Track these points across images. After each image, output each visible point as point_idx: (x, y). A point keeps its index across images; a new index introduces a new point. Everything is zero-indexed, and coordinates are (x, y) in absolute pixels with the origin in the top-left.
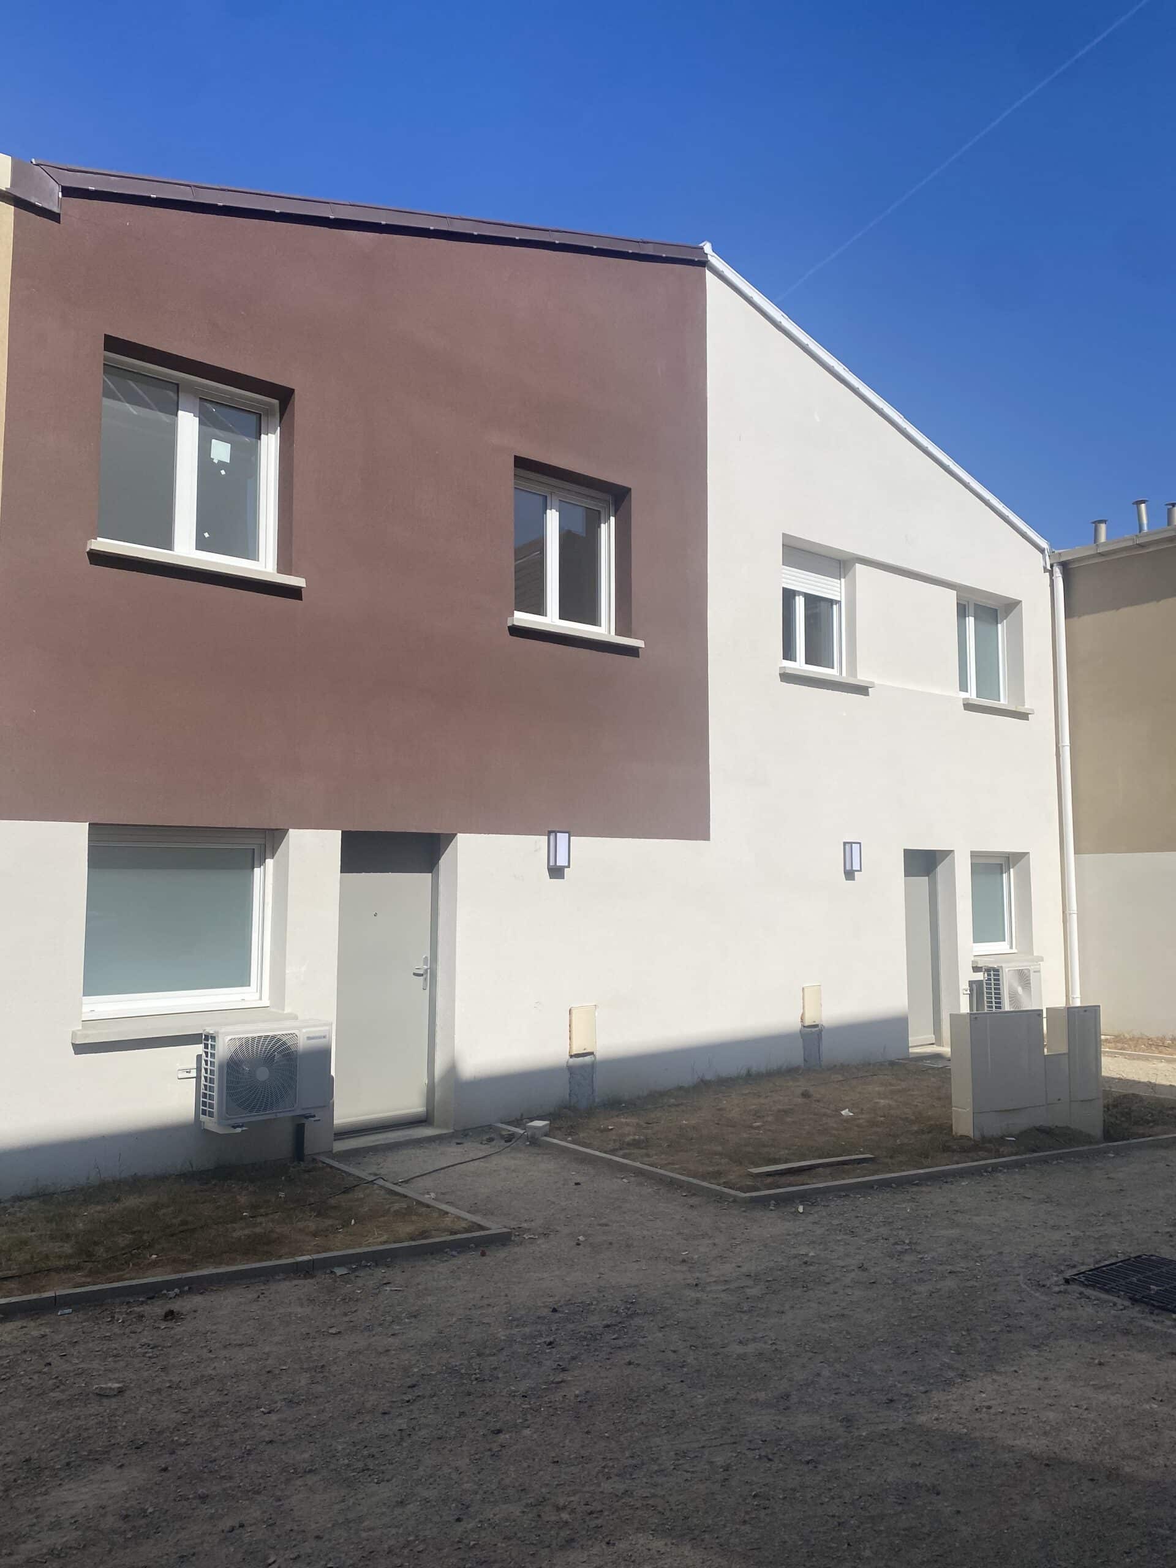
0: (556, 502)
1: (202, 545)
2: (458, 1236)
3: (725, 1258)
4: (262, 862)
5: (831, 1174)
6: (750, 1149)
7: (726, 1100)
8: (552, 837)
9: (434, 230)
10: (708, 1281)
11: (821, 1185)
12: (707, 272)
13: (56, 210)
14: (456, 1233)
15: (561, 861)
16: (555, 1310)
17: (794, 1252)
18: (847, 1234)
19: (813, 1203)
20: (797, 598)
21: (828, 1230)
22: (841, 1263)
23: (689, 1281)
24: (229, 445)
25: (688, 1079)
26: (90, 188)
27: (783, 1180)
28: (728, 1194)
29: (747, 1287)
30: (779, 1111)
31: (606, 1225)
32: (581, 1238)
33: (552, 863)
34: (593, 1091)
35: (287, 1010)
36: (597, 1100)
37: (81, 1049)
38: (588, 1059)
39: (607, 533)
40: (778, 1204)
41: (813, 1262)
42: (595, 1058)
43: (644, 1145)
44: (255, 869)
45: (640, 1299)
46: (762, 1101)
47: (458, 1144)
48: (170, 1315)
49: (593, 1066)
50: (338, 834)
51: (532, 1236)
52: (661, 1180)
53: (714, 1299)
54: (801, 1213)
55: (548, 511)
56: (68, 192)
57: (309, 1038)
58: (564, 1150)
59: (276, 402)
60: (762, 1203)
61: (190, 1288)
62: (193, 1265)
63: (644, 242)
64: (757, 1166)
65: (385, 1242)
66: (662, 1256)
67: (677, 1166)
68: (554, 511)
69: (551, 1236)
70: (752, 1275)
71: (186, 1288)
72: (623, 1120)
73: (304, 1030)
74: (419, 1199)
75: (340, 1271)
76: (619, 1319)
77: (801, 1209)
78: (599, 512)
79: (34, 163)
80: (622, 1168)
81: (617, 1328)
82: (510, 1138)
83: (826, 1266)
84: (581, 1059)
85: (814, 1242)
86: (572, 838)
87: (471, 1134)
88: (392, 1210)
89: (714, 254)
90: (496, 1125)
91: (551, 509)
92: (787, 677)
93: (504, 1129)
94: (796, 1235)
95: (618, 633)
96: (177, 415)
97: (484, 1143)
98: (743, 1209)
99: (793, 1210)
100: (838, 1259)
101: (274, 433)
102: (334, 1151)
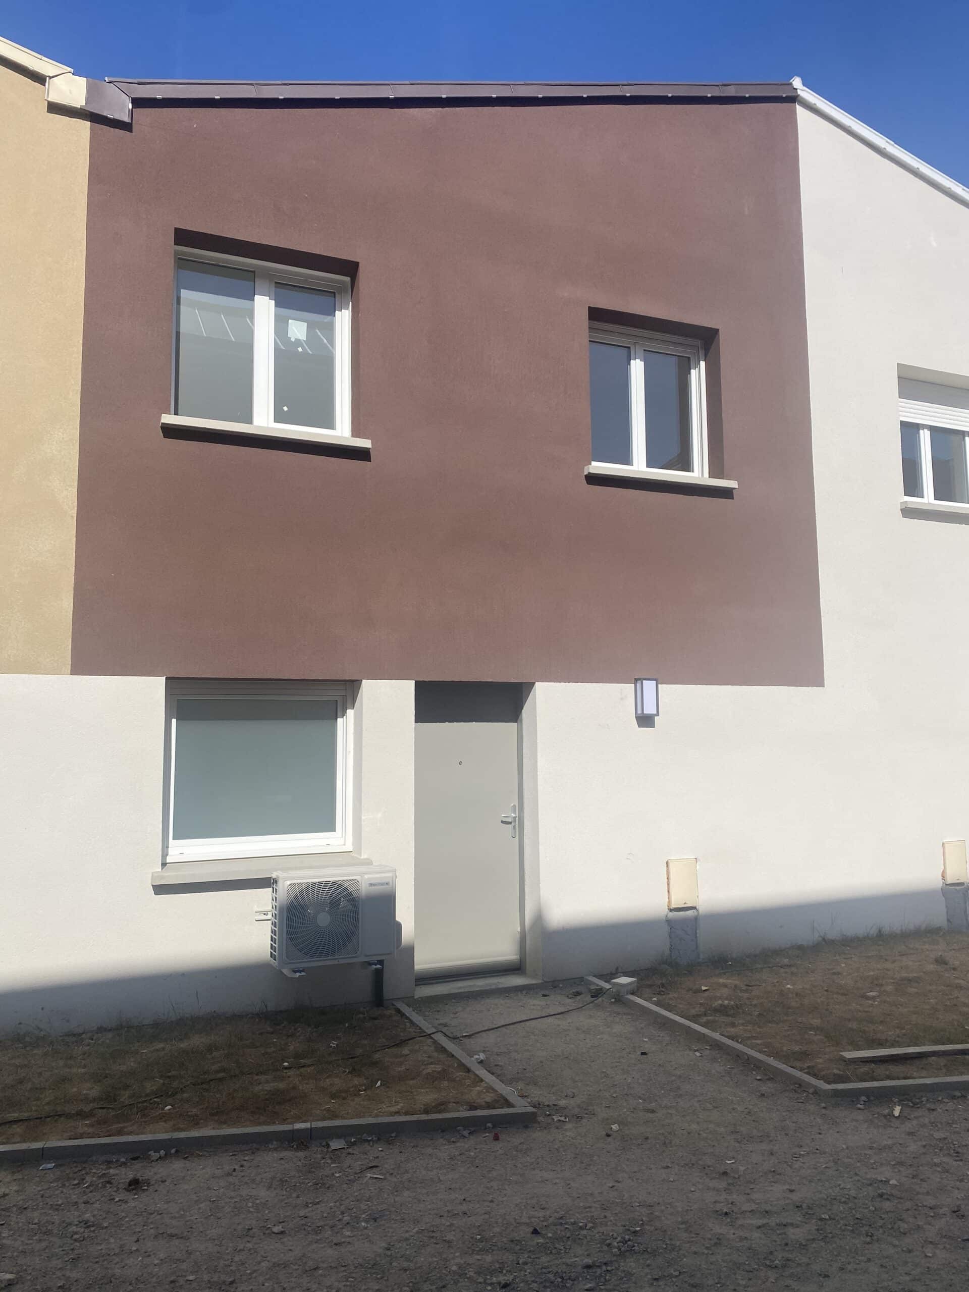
0: (640, 352)
1: (279, 417)
2: (479, 1113)
3: (780, 1174)
4: (344, 714)
5: (945, 1066)
6: (854, 1025)
7: (845, 963)
8: (639, 685)
9: (497, 98)
10: (744, 1209)
11: (928, 1081)
12: (798, 107)
13: (126, 119)
14: (476, 1108)
15: (649, 709)
16: (535, 1232)
17: (872, 1175)
18: (949, 1155)
19: (914, 1104)
20: (921, 432)
21: (924, 1146)
22: (930, 1201)
23: (718, 1207)
24: (306, 324)
25: (805, 936)
26: (158, 97)
27: (881, 1070)
28: (809, 1084)
29: (792, 1225)
30: (903, 979)
31: (653, 1111)
32: (615, 1127)
33: (639, 712)
34: (697, 947)
35: (364, 856)
36: (701, 956)
37: (160, 890)
38: (690, 913)
39: (698, 378)
40: (869, 1101)
41: (892, 1195)
42: (698, 913)
43: (732, 1012)
44: (338, 719)
45: (647, 1227)
46: (888, 965)
47: (544, 996)
48: (135, 1185)
49: (696, 919)
50: (410, 685)
51: (562, 1119)
52: (737, 1057)
53: (742, 1239)
54: (896, 1117)
55: (632, 362)
56: (138, 103)
57: (371, 885)
58: (645, 1011)
59: (348, 279)
60: (851, 1097)
61: (177, 1151)
62: (195, 1122)
63: (725, 85)
64: (858, 1048)
65: (397, 1113)
66: (700, 1162)
67: (759, 1042)
68: (638, 361)
69: (584, 1120)
70: (804, 1206)
71: (173, 1151)
72: (721, 981)
73: (366, 877)
74: (464, 1061)
75: (335, 1144)
76: (608, 1258)
77: (897, 1112)
78: (689, 358)
79: (107, 81)
80: (702, 1038)
81: (599, 1271)
82: (598, 993)
83: (908, 1204)
84: (682, 913)
85: (901, 1164)
86: (659, 685)
87: (561, 985)
88: (424, 1072)
89: (805, 88)
90: (587, 978)
91: (635, 359)
92: (908, 512)
93: (594, 984)
94: (881, 1149)
95: (711, 475)
96: (253, 300)
97: (570, 996)
98: (823, 1105)
99: (886, 1112)
100: (928, 1193)
101: (347, 309)
102: (415, 997)
